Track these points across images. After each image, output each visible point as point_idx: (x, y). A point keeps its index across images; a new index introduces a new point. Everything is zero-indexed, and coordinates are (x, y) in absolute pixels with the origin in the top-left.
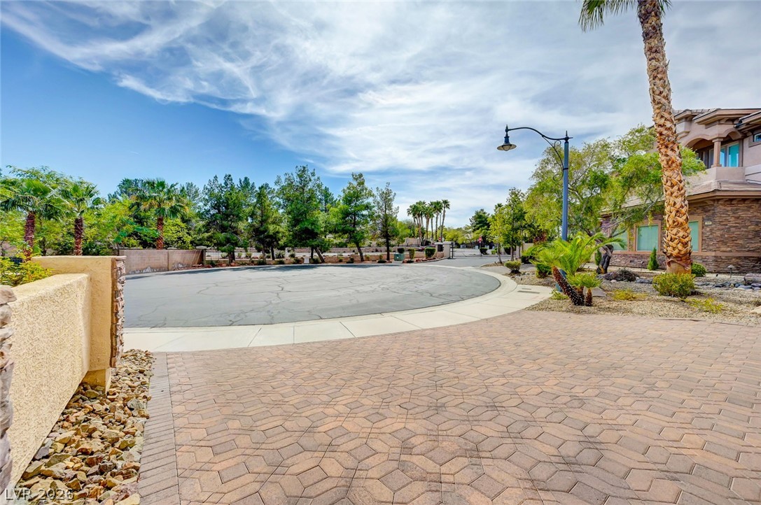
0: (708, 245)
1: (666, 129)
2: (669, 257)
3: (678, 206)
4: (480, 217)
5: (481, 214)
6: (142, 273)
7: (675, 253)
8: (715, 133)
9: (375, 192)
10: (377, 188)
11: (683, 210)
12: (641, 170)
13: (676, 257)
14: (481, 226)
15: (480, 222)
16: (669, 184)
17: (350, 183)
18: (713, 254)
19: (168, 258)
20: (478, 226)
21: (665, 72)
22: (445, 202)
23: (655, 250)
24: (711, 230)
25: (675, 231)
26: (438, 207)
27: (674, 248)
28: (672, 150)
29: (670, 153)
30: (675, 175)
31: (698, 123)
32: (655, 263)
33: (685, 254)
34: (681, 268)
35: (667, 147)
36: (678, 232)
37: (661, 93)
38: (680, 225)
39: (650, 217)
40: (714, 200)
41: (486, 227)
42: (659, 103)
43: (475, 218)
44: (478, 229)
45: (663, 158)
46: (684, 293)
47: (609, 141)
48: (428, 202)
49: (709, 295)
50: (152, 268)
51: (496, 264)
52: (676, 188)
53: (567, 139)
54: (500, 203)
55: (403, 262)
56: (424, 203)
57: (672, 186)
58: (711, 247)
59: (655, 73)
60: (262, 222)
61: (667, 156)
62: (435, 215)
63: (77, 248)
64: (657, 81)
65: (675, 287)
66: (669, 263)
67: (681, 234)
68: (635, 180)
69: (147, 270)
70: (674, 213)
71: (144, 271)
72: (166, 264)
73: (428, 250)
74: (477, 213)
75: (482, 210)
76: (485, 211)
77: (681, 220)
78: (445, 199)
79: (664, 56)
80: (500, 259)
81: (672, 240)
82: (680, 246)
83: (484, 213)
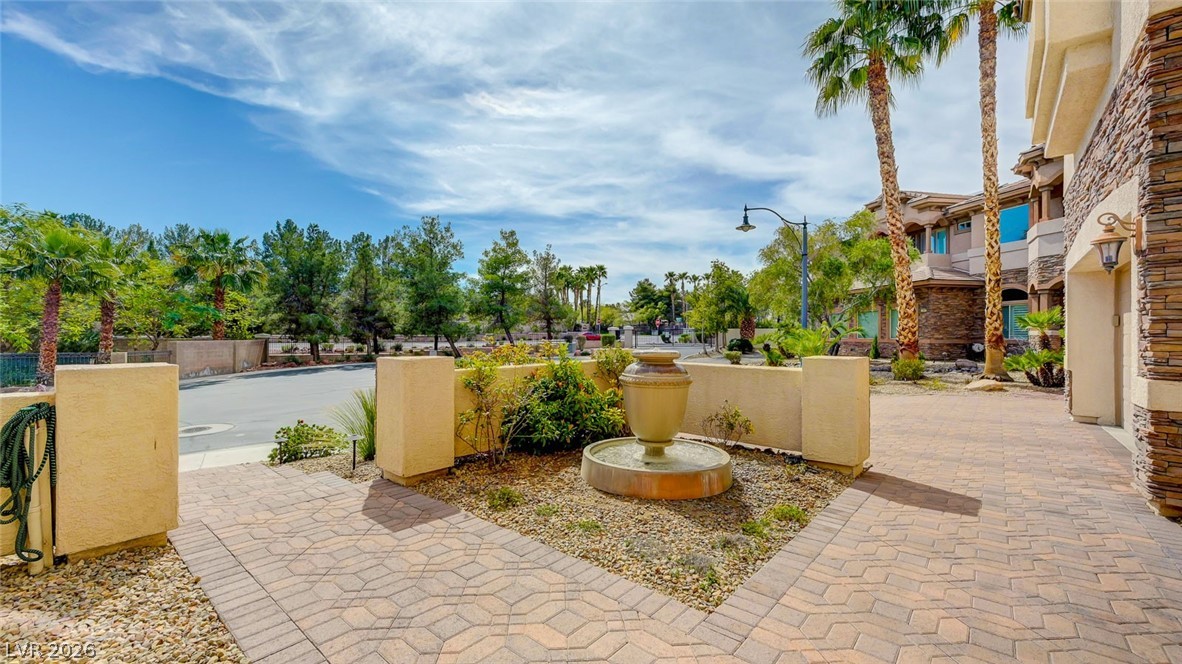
0: (924, 333)
1: (897, 229)
2: (901, 345)
3: (907, 299)
4: (644, 290)
5: (646, 286)
6: (199, 377)
7: (906, 341)
8: (926, 218)
9: (531, 257)
10: (535, 252)
11: (912, 303)
12: (868, 257)
13: (907, 345)
14: (646, 303)
15: (644, 298)
16: (900, 278)
17: (496, 243)
18: (928, 341)
19: (234, 354)
20: (642, 302)
21: (895, 177)
22: (601, 268)
23: (876, 338)
24: (926, 317)
25: (906, 321)
26: (593, 274)
27: (905, 337)
28: (902, 248)
29: (900, 250)
30: (905, 271)
31: (913, 207)
32: (876, 351)
33: (913, 343)
34: (911, 355)
35: (898, 245)
36: (908, 322)
37: (892, 195)
38: (909, 316)
39: (873, 304)
40: (928, 288)
41: (653, 304)
42: (891, 204)
43: (637, 291)
44: (642, 307)
45: (896, 254)
46: (916, 377)
47: (834, 221)
48: (576, 268)
49: (933, 378)
50: (211, 369)
51: (700, 356)
52: (906, 282)
53: (805, 224)
54: (671, 271)
55: (575, 355)
56: (570, 268)
57: (903, 281)
58: (927, 335)
59: (887, 176)
60: (366, 297)
61: (898, 253)
62: (586, 286)
63: (107, 338)
64: (888, 183)
65: (909, 371)
66: (901, 351)
67: (910, 324)
68: (861, 265)
69: (206, 372)
70: (904, 305)
71: (201, 374)
72: (232, 362)
73: (605, 337)
74: (640, 284)
75: (647, 280)
76: (650, 281)
77: (910, 311)
78: (600, 264)
79: (894, 161)
80: (704, 349)
81: (903, 329)
82: (910, 335)
83: (650, 284)
